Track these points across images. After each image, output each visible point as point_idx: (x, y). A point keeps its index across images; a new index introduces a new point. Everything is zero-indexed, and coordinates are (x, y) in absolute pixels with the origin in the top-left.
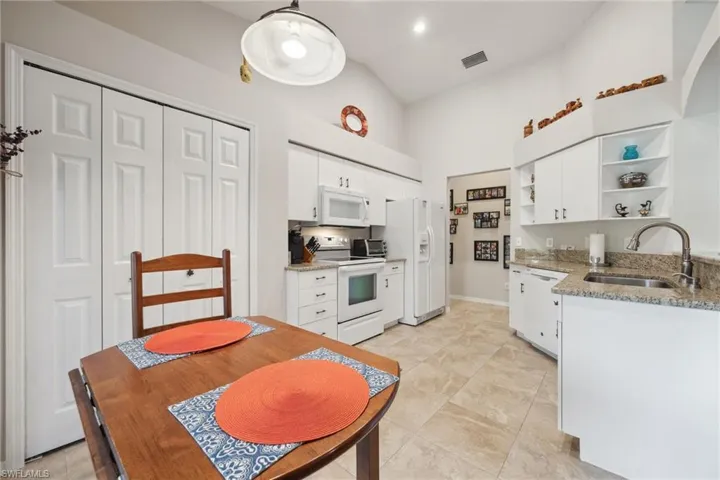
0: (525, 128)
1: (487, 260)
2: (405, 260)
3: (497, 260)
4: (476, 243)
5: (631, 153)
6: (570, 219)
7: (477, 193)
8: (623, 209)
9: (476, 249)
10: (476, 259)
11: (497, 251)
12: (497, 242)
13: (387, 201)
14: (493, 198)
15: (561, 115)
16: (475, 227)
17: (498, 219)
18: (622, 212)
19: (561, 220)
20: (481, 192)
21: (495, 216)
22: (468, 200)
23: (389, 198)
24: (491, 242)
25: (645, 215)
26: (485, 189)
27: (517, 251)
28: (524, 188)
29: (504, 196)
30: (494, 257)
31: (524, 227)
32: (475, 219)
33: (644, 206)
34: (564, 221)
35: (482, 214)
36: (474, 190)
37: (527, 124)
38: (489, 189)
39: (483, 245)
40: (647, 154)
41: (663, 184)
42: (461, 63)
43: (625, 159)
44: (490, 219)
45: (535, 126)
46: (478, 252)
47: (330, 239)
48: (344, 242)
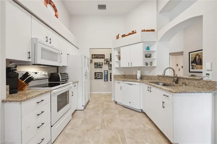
0: (117, 36)
1: (99, 79)
2: (78, 82)
3: (102, 79)
4: (95, 73)
5: (148, 48)
6: (133, 66)
7: (95, 56)
8: (147, 63)
9: (95, 75)
10: (95, 79)
11: (102, 76)
12: (102, 73)
13: (68, 55)
14: (101, 58)
15: (130, 34)
16: (95, 67)
17: (102, 65)
18: (147, 64)
19: (130, 66)
20: (97, 56)
21: (101, 64)
22: (92, 58)
23: (69, 53)
24: (100, 73)
25: (151, 65)
26: (98, 55)
27: (114, 75)
28: (116, 55)
29: (104, 58)
30: (101, 78)
31: (116, 68)
32: (95, 65)
33: (151, 63)
34: (131, 66)
35: (97, 63)
36: (95, 55)
37: (118, 35)
38: (99, 55)
39: (98, 74)
40: (151, 49)
41: (155, 57)
42: (97, 6)
43: (147, 50)
44: (100, 65)
45: (120, 36)
46: (96, 76)
47: (36, 73)
48: (45, 75)
